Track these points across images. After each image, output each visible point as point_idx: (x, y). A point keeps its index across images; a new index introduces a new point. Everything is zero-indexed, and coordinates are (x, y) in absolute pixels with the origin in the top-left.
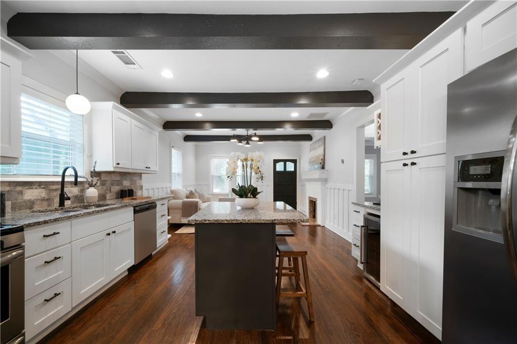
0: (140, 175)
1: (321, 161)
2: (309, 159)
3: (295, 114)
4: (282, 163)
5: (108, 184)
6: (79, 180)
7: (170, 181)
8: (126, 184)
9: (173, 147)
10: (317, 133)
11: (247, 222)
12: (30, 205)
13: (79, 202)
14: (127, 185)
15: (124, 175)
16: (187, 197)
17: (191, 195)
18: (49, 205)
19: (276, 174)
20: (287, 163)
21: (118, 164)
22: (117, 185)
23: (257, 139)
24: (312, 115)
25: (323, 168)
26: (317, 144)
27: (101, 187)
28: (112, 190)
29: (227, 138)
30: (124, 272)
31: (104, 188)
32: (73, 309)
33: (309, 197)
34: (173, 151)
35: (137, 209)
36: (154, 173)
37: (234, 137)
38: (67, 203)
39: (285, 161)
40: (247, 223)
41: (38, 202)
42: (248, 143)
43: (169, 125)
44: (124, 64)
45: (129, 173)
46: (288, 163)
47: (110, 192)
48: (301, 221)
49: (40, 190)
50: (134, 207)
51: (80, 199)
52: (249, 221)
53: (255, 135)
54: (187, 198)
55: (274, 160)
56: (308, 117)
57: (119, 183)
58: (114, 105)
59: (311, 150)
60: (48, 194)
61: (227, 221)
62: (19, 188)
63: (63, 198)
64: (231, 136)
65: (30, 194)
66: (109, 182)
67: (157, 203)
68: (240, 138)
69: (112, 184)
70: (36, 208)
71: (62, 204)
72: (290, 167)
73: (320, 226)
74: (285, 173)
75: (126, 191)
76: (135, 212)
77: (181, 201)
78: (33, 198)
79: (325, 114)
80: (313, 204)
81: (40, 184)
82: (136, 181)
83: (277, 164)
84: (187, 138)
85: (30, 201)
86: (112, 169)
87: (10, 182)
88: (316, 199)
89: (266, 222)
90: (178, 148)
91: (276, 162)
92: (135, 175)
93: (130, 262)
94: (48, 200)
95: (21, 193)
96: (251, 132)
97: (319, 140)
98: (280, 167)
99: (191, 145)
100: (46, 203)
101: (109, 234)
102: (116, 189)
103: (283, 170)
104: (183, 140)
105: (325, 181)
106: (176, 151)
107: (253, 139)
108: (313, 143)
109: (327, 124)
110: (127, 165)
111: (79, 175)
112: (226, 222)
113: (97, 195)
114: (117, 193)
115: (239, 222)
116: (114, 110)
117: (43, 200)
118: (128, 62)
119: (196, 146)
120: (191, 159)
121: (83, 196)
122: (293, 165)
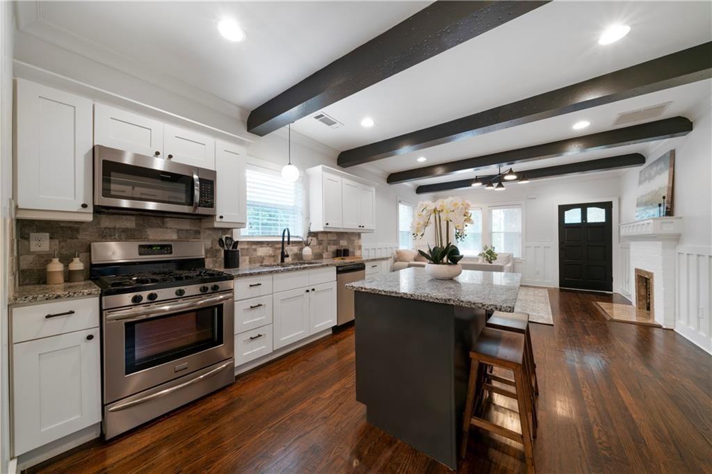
0: (359, 235)
1: (661, 201)
2: (638, 199)
3: (581, 124)
4: (579, 210)
5: (325, 243)
6: (291, 239)
7: (397, 241)
8: (344, 243)
9: (400, 202)
10: (655, 147)
11: (409, 296)
12: (262, 260)
13: (298, 260)
14: (344, 245)
15: (341, 235)
18: (275, 261)
19: (564, 228)
21: (327, 224)
22: (334, 245)
23: (514, 177)
24: (623, 117)
25: (670, 212)
26: (655, 169)
27: (318, 247)
28: (329, 249)
29: (467, 183)
30: (328, 330)
31: (321, 247)
32: (275, 352)
33: (637, 271)
34: (401, 206)
35: (340, 269)
36: (371, 231)
37: (477, 180)
38: (287, 260)
39: (584, 207)
40: (410, 299)
41: (267, 258)
42: (500, 185)
43: (394, 178)
44: (327, 126)
45: (346, 233)
46: (589, 210)
47: (327, 251)
48: (496, 308)
49: (268, 248)
50: (337, 267)
51: (299, 257)
52: (411, 296)
53: (511, 172)
54: (415, 261)
55: (561, 207)
56: (616, 123)
57: (336, 242)
58: (323, 168)
59: (641, 182)
60: (274, 252)
61: (385, 292)
62: (254, 247)
63: (284, 256)
64: (473, 179)
65: (262, 251)
66: (326, 241)
67: (366, 264)
68: (488, 180)
69: (329, 244)
70: (266, 262)
71: (282, 261)
72: (597, 216)
73: (660, 327)
74: (584, 226)
75: (341, 250)
76: (338, 272)
78: (263, 255)
79: (661, 108)
80: (644, 282)
81: (268, 243)
82: (353, 240)
83: (566, 212)
84: (421, 190)
85: (261, 256)
86: (322, 230)
87: (248, 242)
88: (651, 274)
89: (436, 301)
90: (408, 203)
91: (563, 209)
92: (354, 235)
93: (332, 321)
94: (274, 256)
95: (255, 250)
96: (505, 167)
97: (660, 160)
98: (573, 217)
100: (272, 259)
101: (308, 291)
102: (333, 248)
103: (580, 221)
104: (415, 193)
105: (677, 238)
106: (406, 207)
107: (507, 178)
108: (647, 167)
109: (680, 125)
110: (337, 224)
111: (291, 234)
112: (383, 293)
113: (311, 254)
114: (333, 252)
115: (399, 295)
116: (324, 173)
117: (270, 256)
118: (329, 122)
121: (301, 254)
122: (603, 211)
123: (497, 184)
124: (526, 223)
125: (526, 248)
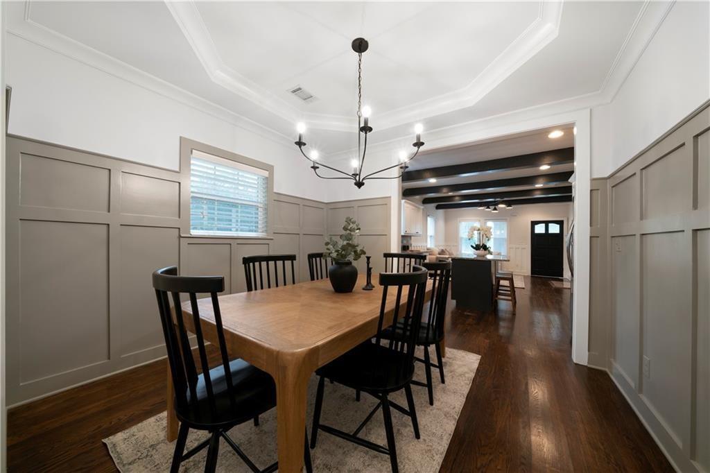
0: (410, 237)
4: (543, 225)
7: (425, 241)
9: (429, 215)
16: (439, 254)
17: (442, 252)
19: (535, 237)
20: (550, 225)
23: (504, 206)
34: (429, 219)
37: (480, 205)
39: (547, 223)
42: (495, 209)
55: (532, 222)
72: (554, 229)
74: (547, 234)
77: (434, 257)
83: (535, 226)
84: (438, 207)
90: (432, 216)
91: (534, 223)
98: (540, 229)
99: (441, 211)
103: (544, 232)
104: (435, 209)
119: (445, 212)
120: (441, 223)
122: (558, 226)
123: (493, 207)
124: (510, 232)
125: (510, 249)
